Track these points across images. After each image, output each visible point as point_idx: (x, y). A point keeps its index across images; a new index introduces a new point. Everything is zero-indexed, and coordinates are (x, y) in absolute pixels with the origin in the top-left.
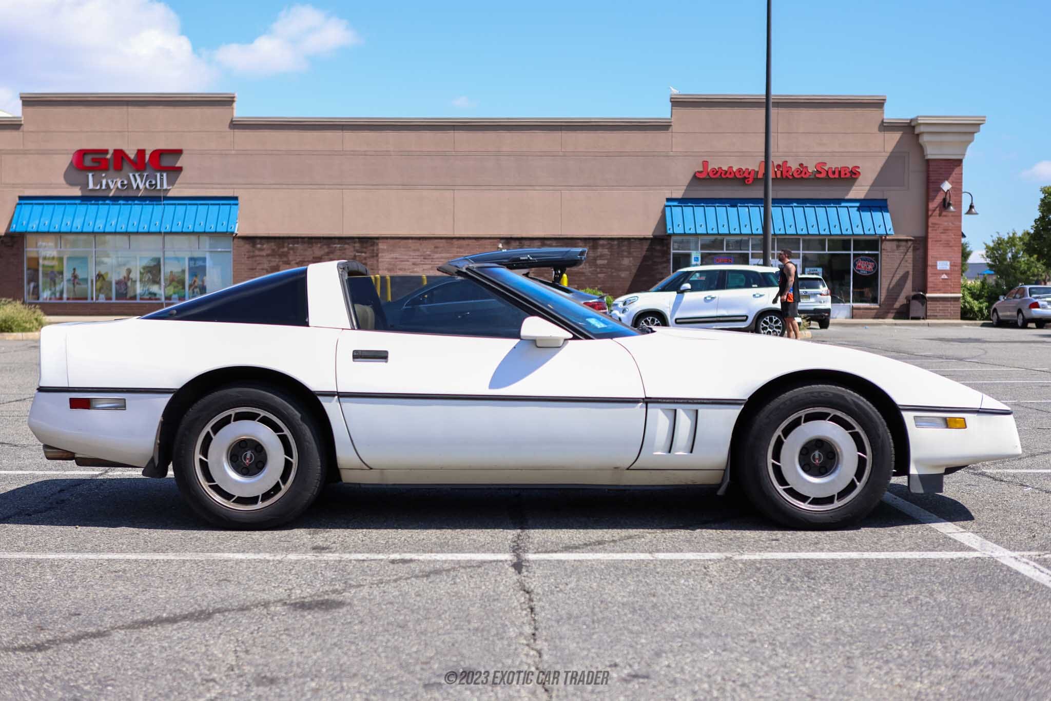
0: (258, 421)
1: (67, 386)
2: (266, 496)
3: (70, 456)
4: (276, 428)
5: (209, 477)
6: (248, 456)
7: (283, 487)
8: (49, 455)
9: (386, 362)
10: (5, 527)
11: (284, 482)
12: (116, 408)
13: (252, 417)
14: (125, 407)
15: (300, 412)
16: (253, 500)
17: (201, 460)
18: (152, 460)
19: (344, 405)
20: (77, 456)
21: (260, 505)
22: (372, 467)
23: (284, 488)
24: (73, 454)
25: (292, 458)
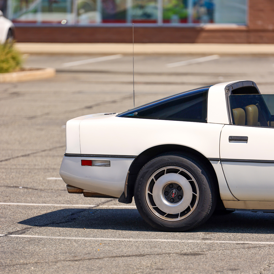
0: (179, 174)
1: (80, 153)
2: (183, 214)
3: (81, 191)
4: (188, 178)
5: (153, 203)
6: (174, 192)
7: (191, 209)
8: (70, 190)
9: (247, 143)
10: (47, 228)
11: (192, 207)
12: (105, 166)
13: (175, 171)
14: (110, 165)
15: (201, 169)
16: (176, 216)
17: (149, 193)
18: (124, 193)
19: (224, 165)
20: (84, 191)
21: (179, 219)
22: (239, 200)
23: (192, 210)
24: (82, 190)
25: (196, 194)
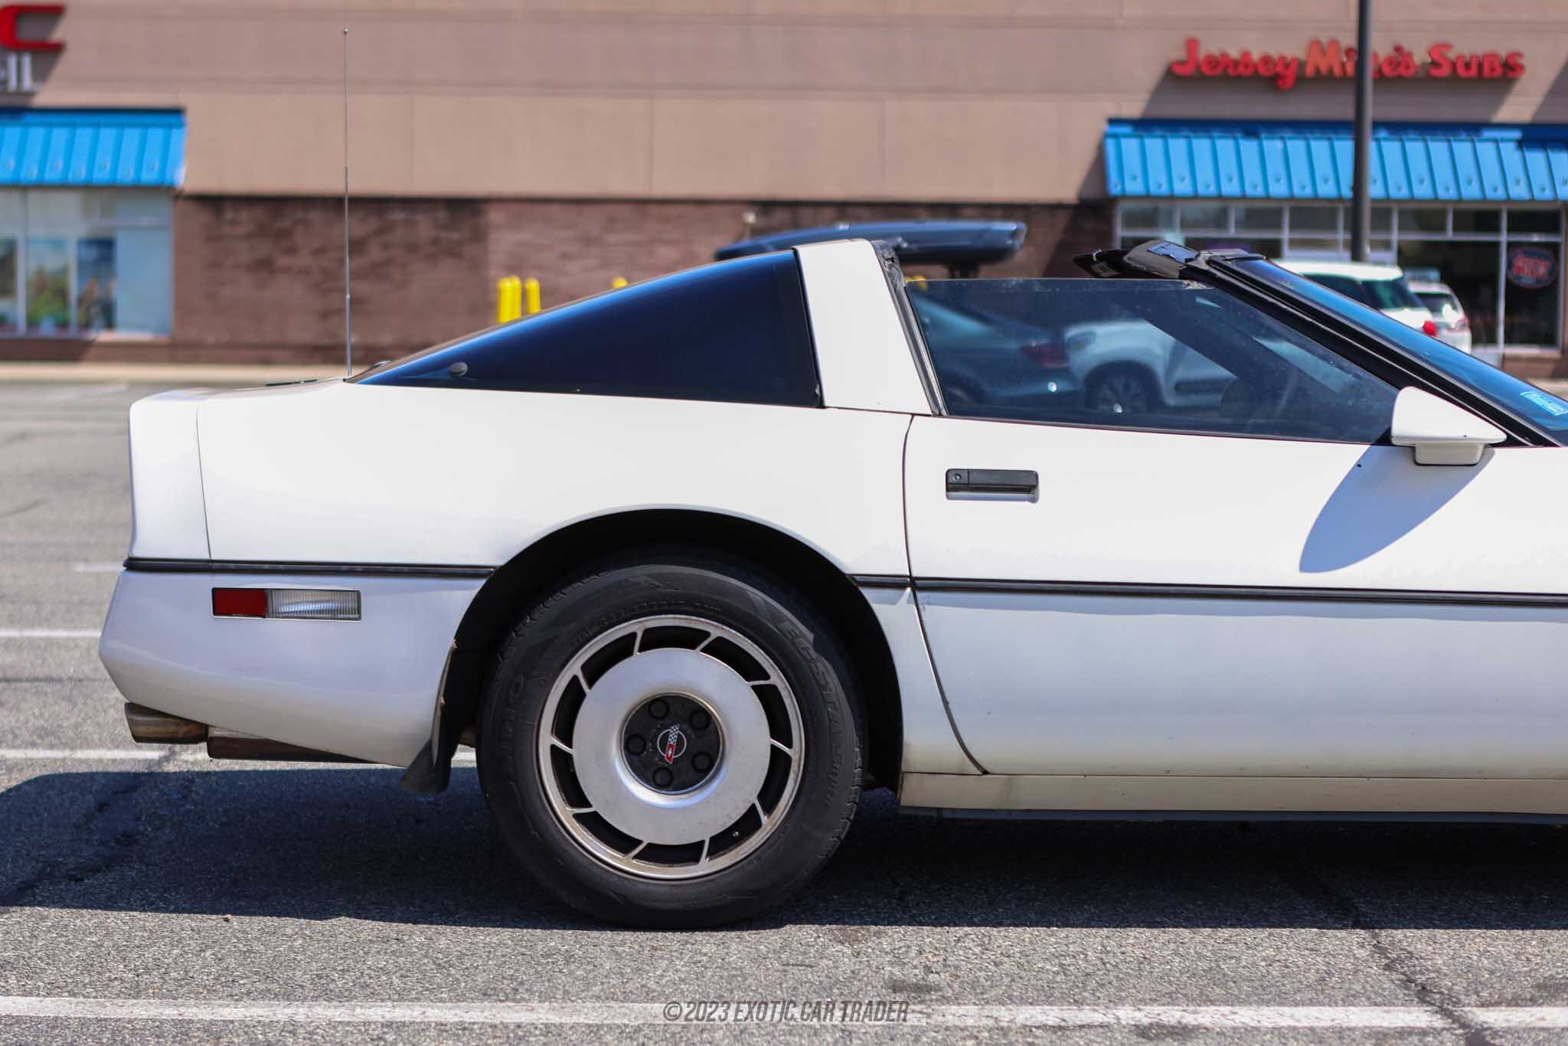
0: (704, 650)
1: (206, 556)
2: (722, 842)
3: (195, 731)
4: (747, 668)
5: (574, 794)
6: (672, 740)
7: (764, 819)
8: (142, 730)
9: (1034, 500)
11: (769, 809)
12: (333, 614)
13: (687, 639)
14: (359, 612)
15: (811, 629)
16: (688, 853)
17: (553, 748)
18: (429, 746)
19: (929, 612)
20: (214, 733)
21: (705, 866)
22: (988, 770)
23: (769, 823)
24: (205, 727)
25: (790, 746)
